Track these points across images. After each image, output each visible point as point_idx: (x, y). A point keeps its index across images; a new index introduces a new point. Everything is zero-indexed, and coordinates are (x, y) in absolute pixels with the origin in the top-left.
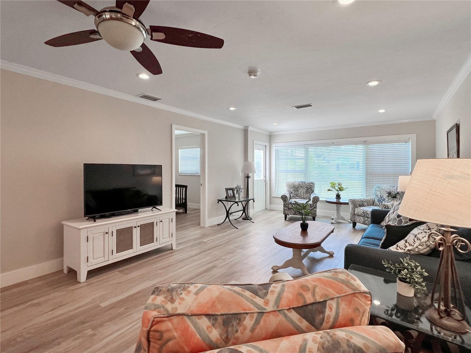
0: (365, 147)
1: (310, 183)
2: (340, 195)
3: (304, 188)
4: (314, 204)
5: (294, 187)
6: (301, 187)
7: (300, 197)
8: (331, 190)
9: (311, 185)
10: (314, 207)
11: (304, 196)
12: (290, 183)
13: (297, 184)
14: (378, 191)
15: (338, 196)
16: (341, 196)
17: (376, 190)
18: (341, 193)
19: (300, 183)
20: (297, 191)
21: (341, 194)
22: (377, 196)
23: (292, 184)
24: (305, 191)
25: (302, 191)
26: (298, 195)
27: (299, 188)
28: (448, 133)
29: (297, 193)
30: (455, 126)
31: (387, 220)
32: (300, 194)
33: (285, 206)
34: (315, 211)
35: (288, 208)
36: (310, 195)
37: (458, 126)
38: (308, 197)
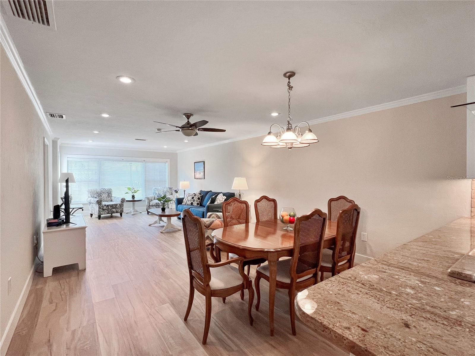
0: (144, 164)
1: (110, 189)
3: (107, 193)
4: (122, 203)
8: (128, 193)
9: (110, 191)
10: (121, 205)
11: (107, 199)
12: (92, 190)
13: (99, 190)
14: (156, 191)
15: (133, 197)
16: (135, 197)
17: (155, 191)
18: (135, 194)
19: (101, 189)
20: (101, 196)
22: (157, 194)
24: (107, 195)
27: (102, 193)
28: (195, 163)
29: (101, 198)
30: (202, 162)
31: (185, 202)
32: (104, 198)
33: (100, 208)
34: (123, 208)
35: (103, 209)
36: (111, 198)
37: (204, 162)
38: (110, 200)
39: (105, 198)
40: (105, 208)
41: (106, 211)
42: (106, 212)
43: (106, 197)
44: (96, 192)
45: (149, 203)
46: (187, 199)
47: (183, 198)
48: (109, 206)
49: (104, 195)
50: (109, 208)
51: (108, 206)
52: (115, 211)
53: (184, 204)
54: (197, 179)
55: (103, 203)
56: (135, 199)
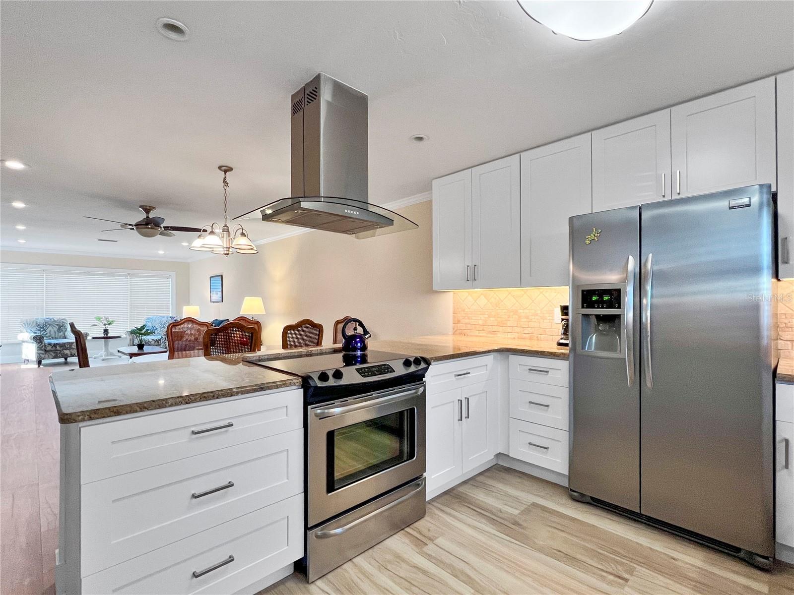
0: (129, 279)
3: (55, 325)
6: (50, 325)
9: (63, 322)
11: (56, 335)
12: (29, 321)
13: (40, 321)
15: (106, 331)
16: (109, 330)
19: (46, 319)
20: (44, 330)
22: (149, 326)
23: (33, 322)
25: (51, 330)
26: (47, 335)
27: (46, 326)
28: (210, 277)
29: (45, 333)
30: (220, 276)
32: (50, 333)
33: (39, 349)
35: (45, 350)
36: (64, 334)
37: (222, 277)
38: (62, 337)
39: (52, 333)
40: (49, 348)
41: (51, 353)
42: (51, 355)
43: (55, 333)
44: (34, 324)
45: (132, 340)
49: (50, 328)
50: (58, 348)
51: (55, 345)
54: (214, 302)
55: (46, 341)
56: (109, 335)
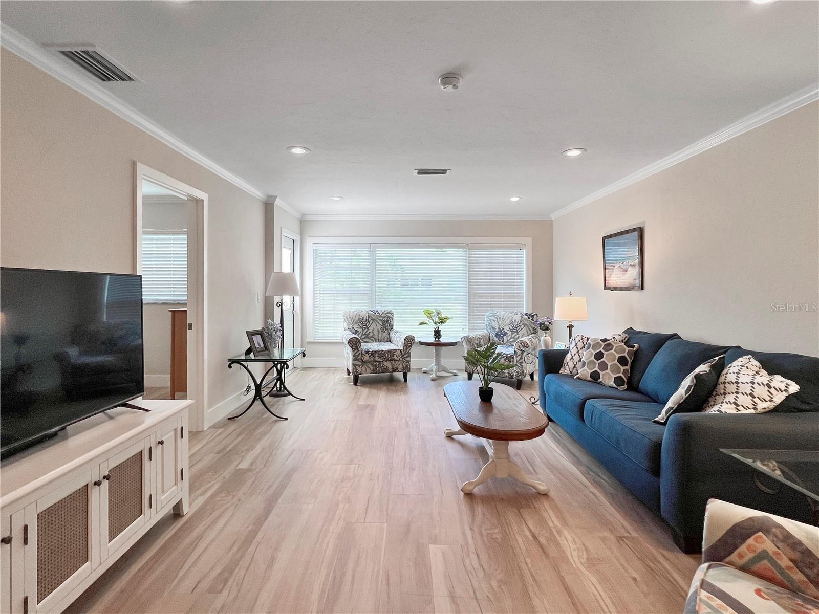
0: (467, 252)
1: (387, 313)
2: (440, 331)
3: (379, 321)
4: (407, 349)
5: (360, 320)
6: (373, 320)
7: (373, 339)
8: (425, 324)
9: (388, 317)
10: (405, 353)
11: (380, 336)
12: (351, 314)
13: (364, 314)
14: (494, 321)
15: (437, 333)
16: (441, 333)
17: (490, 320)
18: (442, 327)
19: (370, 312)
20: (367, 327)
21: (442, 330)
22: (494, 328)
23: (356, 316)
24: (380, 327)
25: (375, 327)
26: (369, 336)
27: (369, 322)
28: (605, 238)
29: (368, 332)
31: (571, 365)
32: (373, 332)
33: (355, 358)
34: (409, 362)
35: (362, 361)
36: (389, 334)
37: (641, 231)
39: (376, 332)
42: (369, 367)
46: (576, 358)
47: (565, 353)
48: (377, 355)
52: (390, 367)
53: (567, 372)
54: (615, 289)
55: (367, 346)
